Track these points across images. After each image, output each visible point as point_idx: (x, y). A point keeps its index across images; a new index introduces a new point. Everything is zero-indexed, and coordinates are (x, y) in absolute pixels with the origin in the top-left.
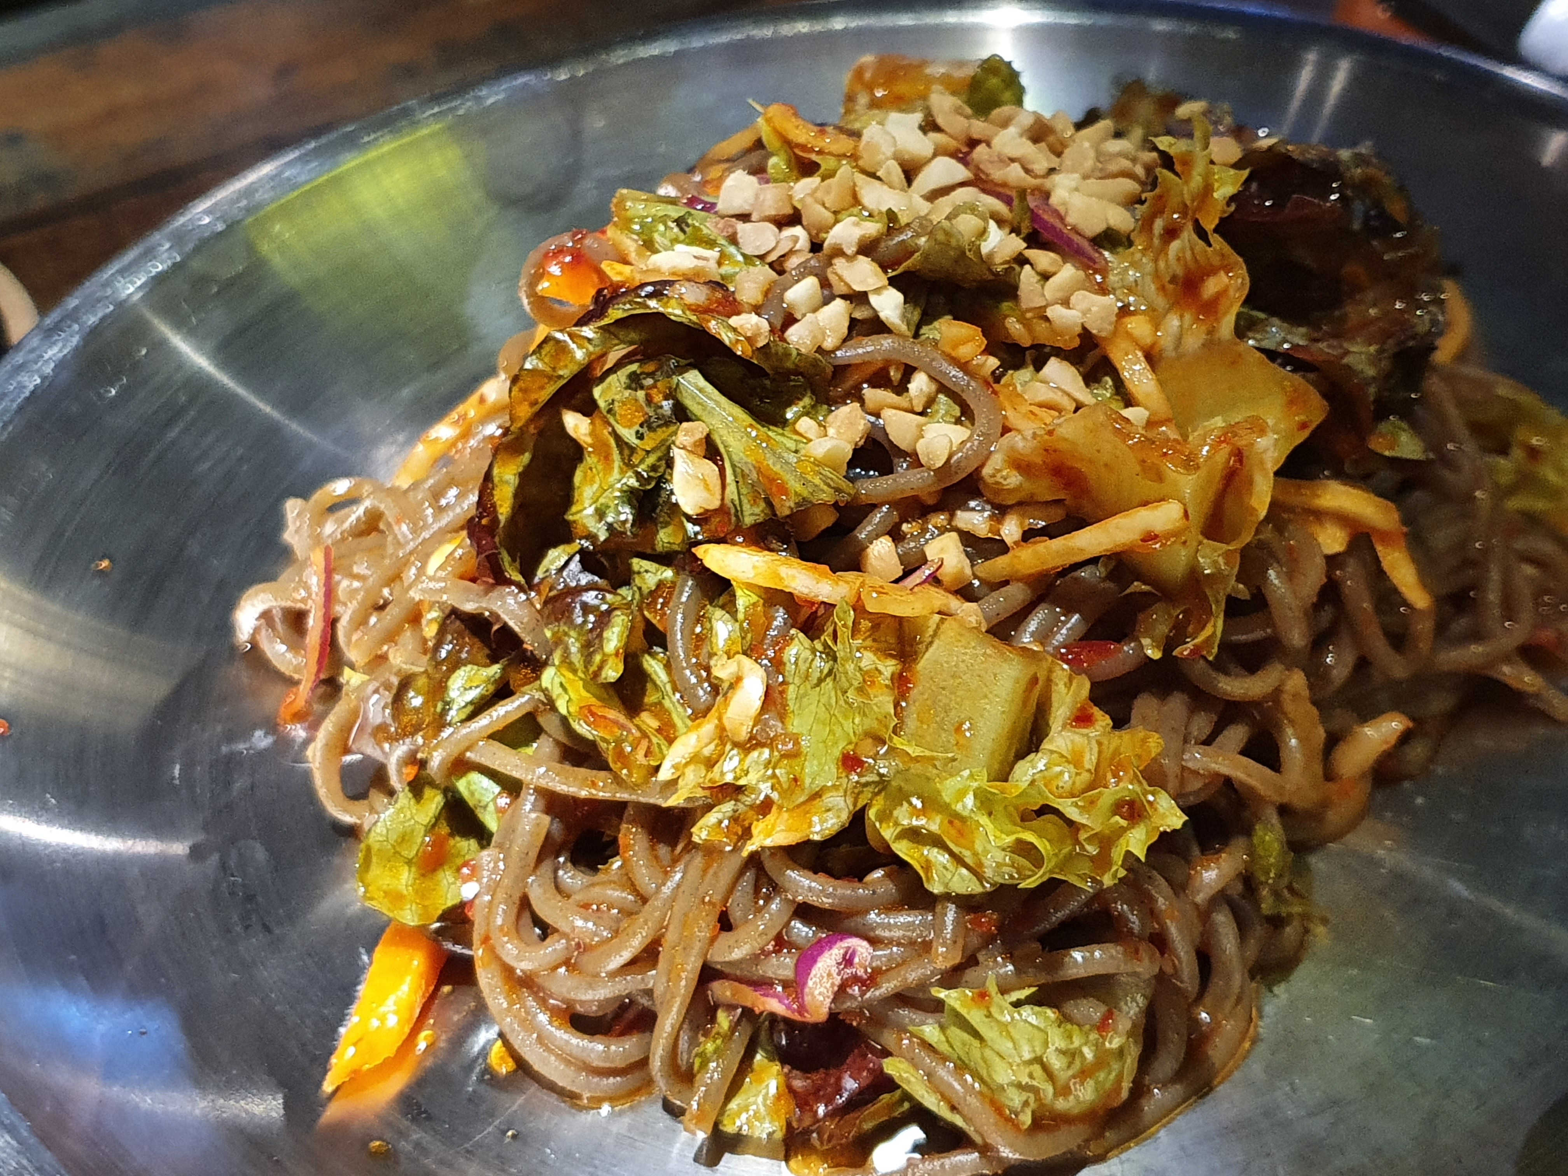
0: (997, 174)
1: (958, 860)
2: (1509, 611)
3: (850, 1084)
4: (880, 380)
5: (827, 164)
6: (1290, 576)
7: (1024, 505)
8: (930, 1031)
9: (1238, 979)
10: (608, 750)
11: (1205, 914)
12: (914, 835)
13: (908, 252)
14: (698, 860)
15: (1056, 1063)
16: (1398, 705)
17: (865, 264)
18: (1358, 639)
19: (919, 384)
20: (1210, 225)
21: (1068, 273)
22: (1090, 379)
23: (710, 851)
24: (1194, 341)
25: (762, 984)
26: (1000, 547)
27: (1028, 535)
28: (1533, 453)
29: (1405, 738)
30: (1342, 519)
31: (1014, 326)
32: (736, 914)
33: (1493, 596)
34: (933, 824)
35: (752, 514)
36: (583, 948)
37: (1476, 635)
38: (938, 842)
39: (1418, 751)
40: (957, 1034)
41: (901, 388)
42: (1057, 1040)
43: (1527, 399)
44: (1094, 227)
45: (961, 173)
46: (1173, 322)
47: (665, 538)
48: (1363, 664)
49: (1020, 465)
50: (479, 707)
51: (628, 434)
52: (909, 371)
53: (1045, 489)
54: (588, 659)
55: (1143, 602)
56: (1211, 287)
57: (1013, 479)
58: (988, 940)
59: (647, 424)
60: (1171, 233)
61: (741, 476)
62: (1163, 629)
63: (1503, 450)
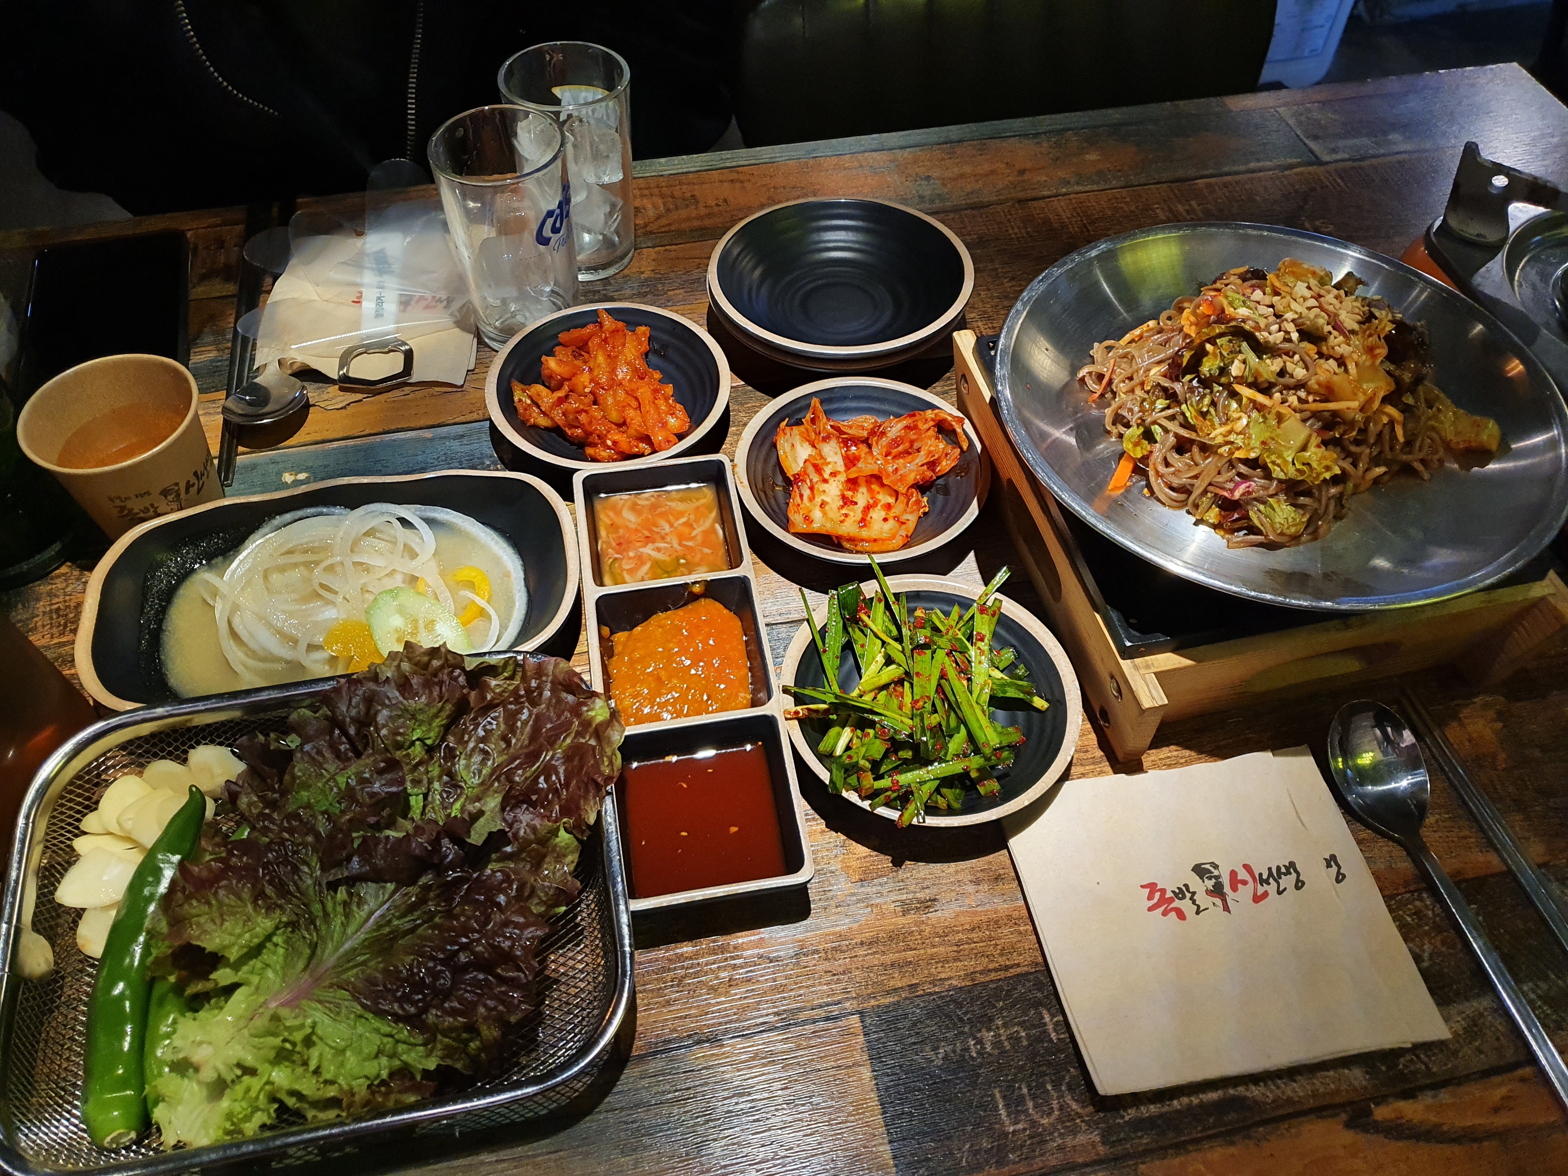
0: (1326, 306)
1: (1282, 470)
2: (1420, 449)
3: (1236, 516)
4: (1287, 354)
5: (1283, 294)
6: (1374, 425)
7: (1315, 393)
8: (1262, 507)
9: (1331, 516)
10: (1198, 427)
11: (1329, 499)
12: (1273, 463)
13: (1303, 324)
14: (1217, 457)
15: (1290, 520)
16: (1386, 465)
17: (1292, 325)
18: (1382, 445)
19: (1297, 357)
20: (1382, 336)
21: (1341, 338)
22: (1339, 366)
23: (1221, 455)
24: (1368, 363)
25: (1223, 489)
26: (1307, 402)
27: (1315, 401)
28: (1439, 410)
29: (1385, 473)
30: (1388, 415)
31: (1324, 349)
32: (1223, 471)
33: (1418, 445)
34: (1278, 461)
35: (1250, 380)
36: (1179, 471)
37: (1410, 453)
38: (1278, 465)
39: (1386, 477)
40: (1268, 509)
41: (1292, 357)
42: (1293, 515)
43: (1442, 395)
44: (1349, 328)
45: (1316, 304)
46: (1364, 357)
47: (1223, 380)
48: (1380, 453)
49: (1319, 384)
50: (1163, 410)
51: (1225, 353)
52: (1295, 353)
53: (1322, 391)
54: (1198, 405)
55: (1339, 423)
56: (1377, 351)
57: (1316, 387)
58: (1282, 490)
59: (1231, 352)
60: (1370, 335)
61: (1250, 370)
62: (1341, 431)
63: (1431, 407)
